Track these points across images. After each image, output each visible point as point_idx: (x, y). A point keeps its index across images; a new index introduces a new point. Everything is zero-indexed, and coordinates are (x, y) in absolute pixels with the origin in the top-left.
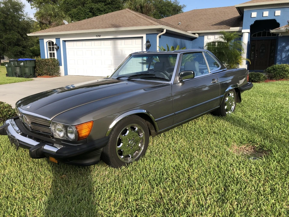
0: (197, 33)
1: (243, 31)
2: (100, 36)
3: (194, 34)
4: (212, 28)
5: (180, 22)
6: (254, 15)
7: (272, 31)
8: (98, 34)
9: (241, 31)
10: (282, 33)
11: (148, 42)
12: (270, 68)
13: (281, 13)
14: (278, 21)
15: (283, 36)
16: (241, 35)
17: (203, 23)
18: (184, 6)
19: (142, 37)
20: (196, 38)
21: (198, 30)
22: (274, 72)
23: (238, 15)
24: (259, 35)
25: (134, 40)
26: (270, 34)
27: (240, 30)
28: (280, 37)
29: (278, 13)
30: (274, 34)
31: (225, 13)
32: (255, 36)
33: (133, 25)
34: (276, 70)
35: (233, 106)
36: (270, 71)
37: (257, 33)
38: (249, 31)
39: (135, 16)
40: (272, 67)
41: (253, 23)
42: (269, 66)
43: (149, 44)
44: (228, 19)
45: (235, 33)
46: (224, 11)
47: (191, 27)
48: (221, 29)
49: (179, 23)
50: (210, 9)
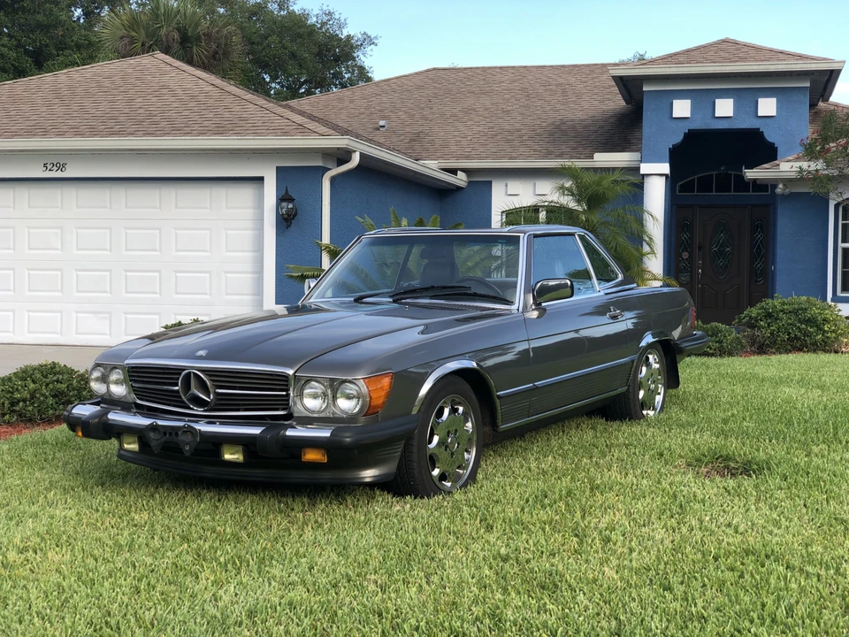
0: (463, 170)
1: (645, 168)
2: (61, 167)
3: (453, 171)
4: (522, 149)
5: (383, 118)
6: (682, 108)
7: (750, 174)
8: (57, 159)
9: (638, 169)
10: (788, 182)
11: (283, 198)
12: (754, 311)
13: (779, 108)
14: (770, 136)
15: (792, 194)
16: (637, 185)
17: (480, 129)
18: (368, 40)
19: (261, 179)
20: (459, 188)
21: (468, 158)
22: (769, 324)
23: (617, 102)
24: (705, 185)
25: (221, 192)
26: (743, 184)
27: (633, 165)
28: (782, 196)
29: (767, 106)
30: (759, 186)
31: (564, 92)
32: (687, 188)
33: (220, 131)
34: (776, 319)
35: (659, 394)
36: (757, 321)
37: (696, 177)
38: (665, 168)
39: (210, 88)
40: (762, 308)
41: (678, 138)
42: (752, 305)
43: (290, 206)
44: (580, 115)
45: (616, 176)
46: (561, 80)
47: (432, 142)
48: (560, 156)
49: (382, 123)
50: (501, 68)
